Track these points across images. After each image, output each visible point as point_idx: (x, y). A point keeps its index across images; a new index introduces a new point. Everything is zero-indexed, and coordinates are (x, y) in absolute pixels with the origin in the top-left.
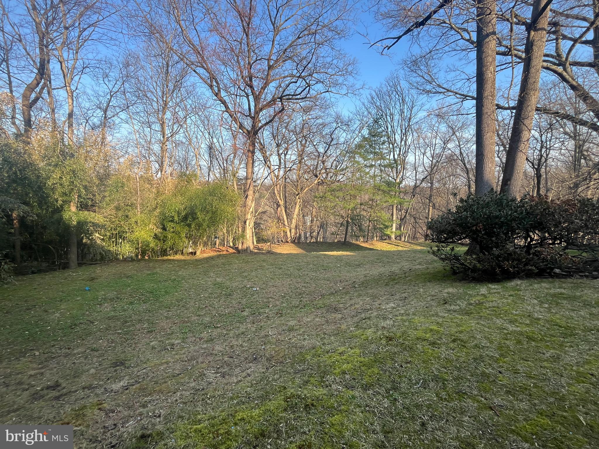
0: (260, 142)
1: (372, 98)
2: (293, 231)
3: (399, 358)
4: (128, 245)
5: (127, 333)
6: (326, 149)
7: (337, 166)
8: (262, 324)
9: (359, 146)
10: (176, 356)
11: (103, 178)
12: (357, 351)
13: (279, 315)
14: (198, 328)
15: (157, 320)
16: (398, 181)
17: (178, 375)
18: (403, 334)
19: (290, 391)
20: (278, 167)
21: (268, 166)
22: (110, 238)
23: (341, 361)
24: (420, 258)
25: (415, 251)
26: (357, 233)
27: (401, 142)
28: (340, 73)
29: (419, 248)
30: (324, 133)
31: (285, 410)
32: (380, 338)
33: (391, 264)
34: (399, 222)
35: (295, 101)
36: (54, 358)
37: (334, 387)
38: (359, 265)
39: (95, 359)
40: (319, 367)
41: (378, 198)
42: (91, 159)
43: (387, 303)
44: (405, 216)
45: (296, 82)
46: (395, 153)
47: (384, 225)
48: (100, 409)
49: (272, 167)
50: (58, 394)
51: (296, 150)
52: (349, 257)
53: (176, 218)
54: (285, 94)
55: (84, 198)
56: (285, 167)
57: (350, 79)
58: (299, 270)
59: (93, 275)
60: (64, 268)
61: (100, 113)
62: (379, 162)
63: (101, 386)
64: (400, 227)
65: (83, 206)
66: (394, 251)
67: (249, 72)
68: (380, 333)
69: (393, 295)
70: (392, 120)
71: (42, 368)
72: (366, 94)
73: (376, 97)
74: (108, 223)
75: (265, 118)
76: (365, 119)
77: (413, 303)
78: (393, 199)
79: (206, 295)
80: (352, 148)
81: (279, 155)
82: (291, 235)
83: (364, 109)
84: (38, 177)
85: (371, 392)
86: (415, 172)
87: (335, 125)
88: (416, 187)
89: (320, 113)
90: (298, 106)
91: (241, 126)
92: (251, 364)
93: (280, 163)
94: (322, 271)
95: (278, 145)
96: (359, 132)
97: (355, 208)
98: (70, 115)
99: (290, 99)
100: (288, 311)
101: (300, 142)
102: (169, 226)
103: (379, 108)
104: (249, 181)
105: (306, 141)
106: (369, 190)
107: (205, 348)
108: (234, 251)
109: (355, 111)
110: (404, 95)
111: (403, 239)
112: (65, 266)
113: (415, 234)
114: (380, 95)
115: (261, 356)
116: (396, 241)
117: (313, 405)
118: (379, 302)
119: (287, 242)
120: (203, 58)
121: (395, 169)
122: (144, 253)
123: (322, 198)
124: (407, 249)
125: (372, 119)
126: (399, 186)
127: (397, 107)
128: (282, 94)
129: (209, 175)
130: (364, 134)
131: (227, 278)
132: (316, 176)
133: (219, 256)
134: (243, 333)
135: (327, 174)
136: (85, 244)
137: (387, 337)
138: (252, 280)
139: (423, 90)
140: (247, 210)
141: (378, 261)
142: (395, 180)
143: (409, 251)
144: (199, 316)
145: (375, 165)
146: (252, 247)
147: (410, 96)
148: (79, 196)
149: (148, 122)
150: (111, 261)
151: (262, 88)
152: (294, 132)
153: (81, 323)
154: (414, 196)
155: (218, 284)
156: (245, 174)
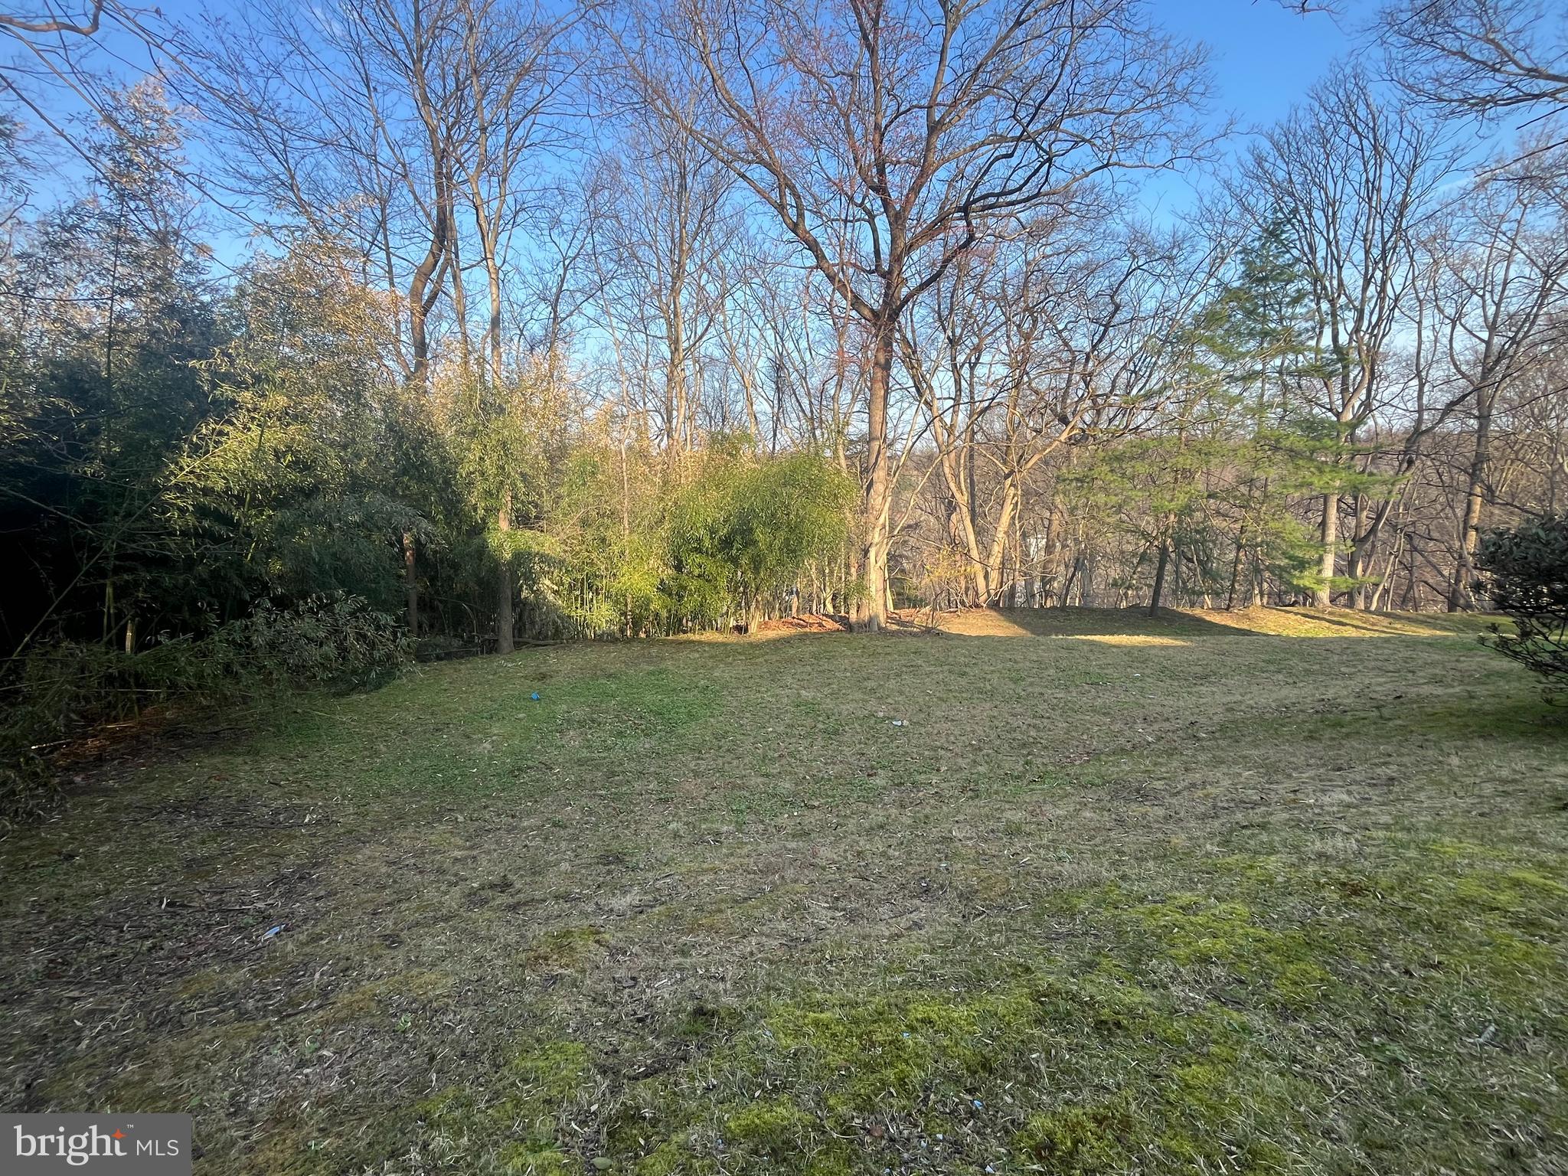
0: (904, 338)
1: (1260, 161)
2: (994, 575)
3: (1400, 949)
4: (604, 607)
5: (617, 797)
6: (1097, 337)
7: (1129, 386)
8: (928, 810)
9: (1210, 318)
10: (732, 860)
11: (556, 455)
12: (1241, 908)
13: (970, 794)
14: (768, 804)
15: (676, 776)
16: (1348, 416)
17: (745, 899)
18: (1402, 883)
19: (1045, 980)
20: (951, 402)
21: (926, 403)
22: (571, 589)
23: (1188, 927)
24: (1433, 664)
25: (1413, 643)
26: (1198, 582)
27: (1365, 289)
28: (1148, 101)
29: (1425, 632)
30: (1091, 293)
31: (1039, 1022)
32: (1318, 883)
33: (1321, 678)
34: (1347, 548)
35: (1004, 211)
36: (489, 831)
37: (1175, 990)
38: (1206, 677)
39: (563, 845)
40: (1119, 934)
41: (1273, 473)
42: (535, 415)
43: (1324, 791)
44: (1373, 531)
45: (1011, 155)
46: (1341, 327)
47: (1290, 558)
48: (598, 942)
49: (937, 404)
50: (511, 901)
51: (1004, 349)
52: (1171, 651)
53: (707, 543)
54: (978, 194)
55: (522, 502)
56: (972, 402)
57: (1184, 115)
58: (1015, 681)
59: (544, 670)
60: (490, 652)
61: (544, 311)
62: (1278, 362)
63: (589, 898)
64: (1352, 564)
65: (522, 520)
66: (1331, 641)
67: (878, 150)
68: (1311, 869)
69: (1339, 769)
70: (1332, 222)
71: (471, 848)
72: (1236, 152)
73: (1271, 154)
74: (568, 558)
75: (919, 273)
76: (1231, 232)
77: (1422, 796)
78: (1327, 477)
79: (781, 729)
80: (1182, 327)
81: (955, 369)
82: (987, 585)
83: (1228, 200)
84: (443, 460)
85: (1303, 1026)
86: (1415, 382)
87: (1125, 263)
88: (1417, 432)
89: (1079, 235)
90: (1013, 222)
91: (857, 302)
92: (917, 902)
93: (959, 390)
94: (1087, 687)
95: (953, 342)
96: (1211, 275)
97: (1187, 510)
98: (496, 322)
99: (991, 207)
100: (995, 787)
101: (1019, 326)
102: (693, 561)
103: (1282, 191)
104: (876, 445)
105: (1035, 321)
106: (1240, 452)
107: (794, 851)
108: (837, 626)
109: (1195, 212)
110: (1382, 131)
111: (1361, 603)
112: (492, 648)
113: (1410, 588)
114: (1287, 145)
115: (942, 887)
116: (1336, 610)
117: (1118, 1025)
118: (1290, 784)
119: (978, 606)
120: (761, 139)
121: (1336, 384)
122: (637, 624)
123: (1082, 481)
124: (1377, 635)
125: (1255, 228)
126: (1352, 434)
127: (1352, 175)
128: (969, 196)
129: (775, 435)
130: (1226, 280)
131: (826, 690)
132: (1064, 420)
133: (803, 637)
134: (882, 827)
135: (1099, 413)
136: (525, 603)
137: (1344, 884)
138: (890, 700)
139: (1463, 101)
140: (872, 519)
141: (1272, 668)
142: (1338, 415)
143: (1387, 640)
144: (767, 775)
145: (1262, 372)
146: (882, 619)
147: (1406, 133)
148: (514, 497)
149: (642, 319)
150: (573, 640)
151: (911, 189)
152: (1002, 300)
153: (529, 768)
154: (1410, 462)
155: (806, 703)
156: (865, 427)
